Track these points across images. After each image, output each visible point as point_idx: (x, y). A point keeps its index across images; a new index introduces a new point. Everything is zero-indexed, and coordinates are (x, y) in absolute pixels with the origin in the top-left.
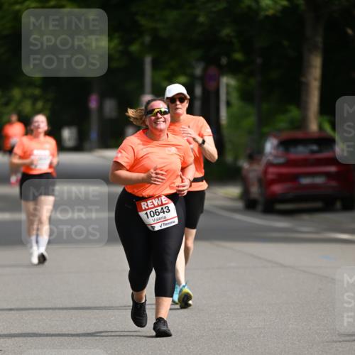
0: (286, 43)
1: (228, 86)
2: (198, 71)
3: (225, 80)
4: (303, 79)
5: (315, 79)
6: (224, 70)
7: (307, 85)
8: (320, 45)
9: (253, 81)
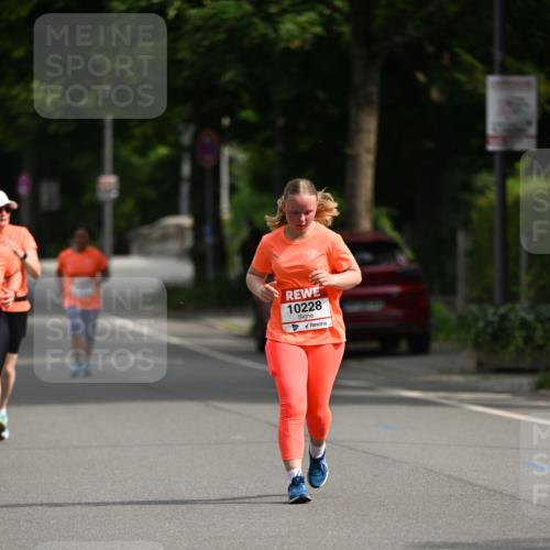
0: (321, 94)
1: (232, 161)
2: (186, 139)
3: (227, 152)
4: (349, 151)
5: (368, 151)
6: (225, 136)
7: (355, 159)
8: (375, 98)
9: (270, 153)
